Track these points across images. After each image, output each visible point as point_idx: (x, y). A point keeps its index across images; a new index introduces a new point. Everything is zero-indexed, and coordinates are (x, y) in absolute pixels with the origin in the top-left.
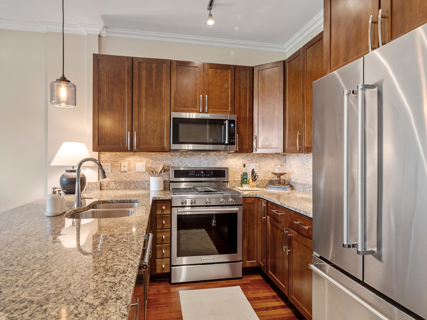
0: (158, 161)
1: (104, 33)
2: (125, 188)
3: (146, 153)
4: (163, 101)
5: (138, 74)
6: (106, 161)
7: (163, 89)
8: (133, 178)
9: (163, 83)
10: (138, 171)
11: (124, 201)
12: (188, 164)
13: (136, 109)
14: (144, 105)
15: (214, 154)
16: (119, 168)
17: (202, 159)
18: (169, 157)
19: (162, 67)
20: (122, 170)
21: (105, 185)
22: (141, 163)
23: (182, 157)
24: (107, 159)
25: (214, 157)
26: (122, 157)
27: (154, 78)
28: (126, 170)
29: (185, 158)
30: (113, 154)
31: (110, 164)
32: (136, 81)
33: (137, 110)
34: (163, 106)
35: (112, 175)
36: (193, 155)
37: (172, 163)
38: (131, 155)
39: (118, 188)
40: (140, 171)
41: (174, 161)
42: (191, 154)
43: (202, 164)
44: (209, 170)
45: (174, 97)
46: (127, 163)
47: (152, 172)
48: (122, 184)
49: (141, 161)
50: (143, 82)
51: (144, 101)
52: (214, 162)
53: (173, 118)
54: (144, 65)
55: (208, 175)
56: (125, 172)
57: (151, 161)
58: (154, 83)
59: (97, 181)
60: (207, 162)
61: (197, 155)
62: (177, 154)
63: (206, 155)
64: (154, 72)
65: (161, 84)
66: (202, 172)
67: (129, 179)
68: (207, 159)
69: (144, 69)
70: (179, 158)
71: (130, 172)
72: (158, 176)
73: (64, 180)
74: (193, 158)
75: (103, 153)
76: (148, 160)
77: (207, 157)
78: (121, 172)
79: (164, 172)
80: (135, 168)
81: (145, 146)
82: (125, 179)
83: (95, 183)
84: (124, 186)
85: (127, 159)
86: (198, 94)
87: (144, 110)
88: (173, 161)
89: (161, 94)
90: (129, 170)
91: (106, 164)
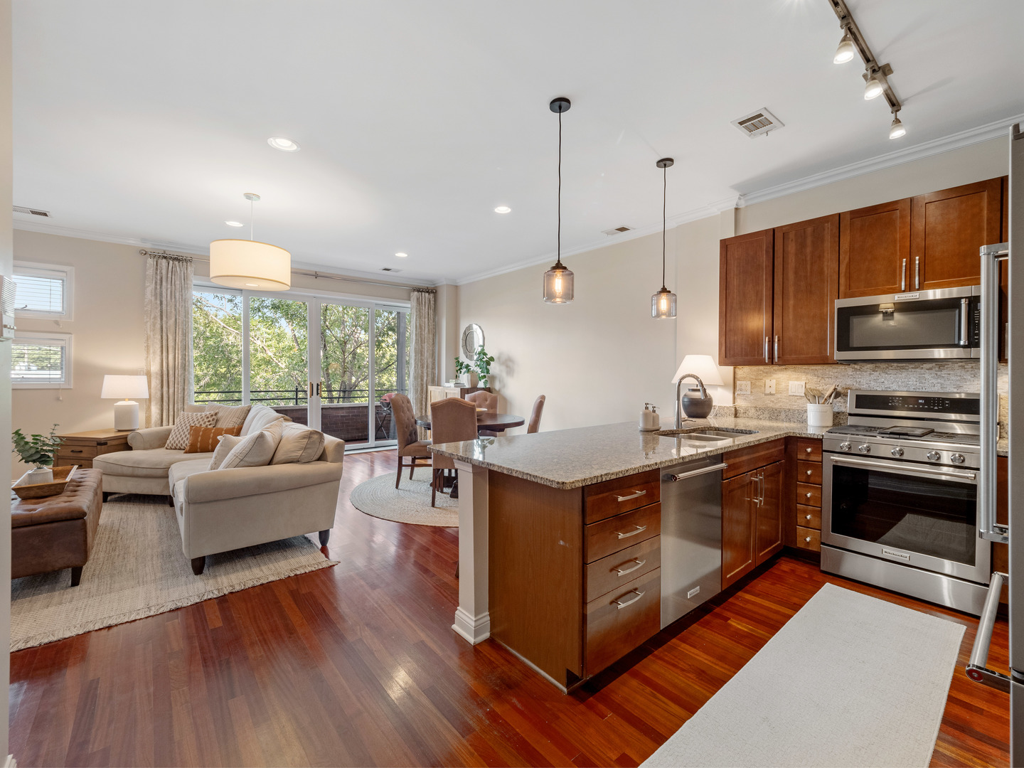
0: (827, 380)
1: (742, 204)
2: (770, 419)
3: (806, 367)
4: (826, 282)
5: (782, 251)
6: (745, 379)
7: (826, 263)
8: (783, 404)
9: (826, 254)
10: (792, 394)
11: (742, 430)
12: (891, 385)
13: (778, 302)
14: (791, 294)
15: (959, 366)
16: (763, 389)
17: (926, 376)
18: (850, 373)
19: (824, 230)
20: (767, 392)
21: (742, 411)
22: (797, 383)
23: (878, 372)
24: (745, 376)
25: (958, 372)
26: (767, 373)
27: (809, 250)
28: (773, 392)
29: (883, 375)
30: (755, 368)
31: (749, 382)
32: (778, 262)
33: (781, 304)
34: (826, 290)
35: (752, 398)
36: (903, 368)
37: (855, 384)
38: (781, 370)
39: (761, 417)
40: (795, 394)
41: (860, 379)
42: (898, 367)
43: (926, 385)
44: (939, 398)
45: (846, 272)
46: (774, 382)
47: (814, 396)
48: (766, 412)
49: (797, 379)
50: (790, 261)
51: (791, 289)
52: (958, 383)
53: (839, 309)
54: (792, 235)
55: (936, 408)
56: (771, 394)
57: (815, 379)
58: (808, 258)
59: (732, 405)
60: (938, 383)
61: (913, 368)
62: (866, 367)
63: (937, 369)
64: (809, 241)
65: (821, 257)
66: (920, 401)
67: (777, 406)
68: (940, 377)
69: (792, 240)
70: (870, 374)
71: (779, 396)
72: (824, 403)
73: (686, 400)
74: (904, 375)
75: (740, 367)
76: (809, 377)
77: (939, 373)
78: (766, 395)
79: (836, 397)
80: (788, 390)
81: (794, 356)
82: (771, 405)
83: (728, 408)
84: (769, 415)
85: (775, 376)
86: (898, 257)
87: (791, 302)
88: (858, 380)
89: (821, 272)
90: (778, 391)
91: (744, 382)
